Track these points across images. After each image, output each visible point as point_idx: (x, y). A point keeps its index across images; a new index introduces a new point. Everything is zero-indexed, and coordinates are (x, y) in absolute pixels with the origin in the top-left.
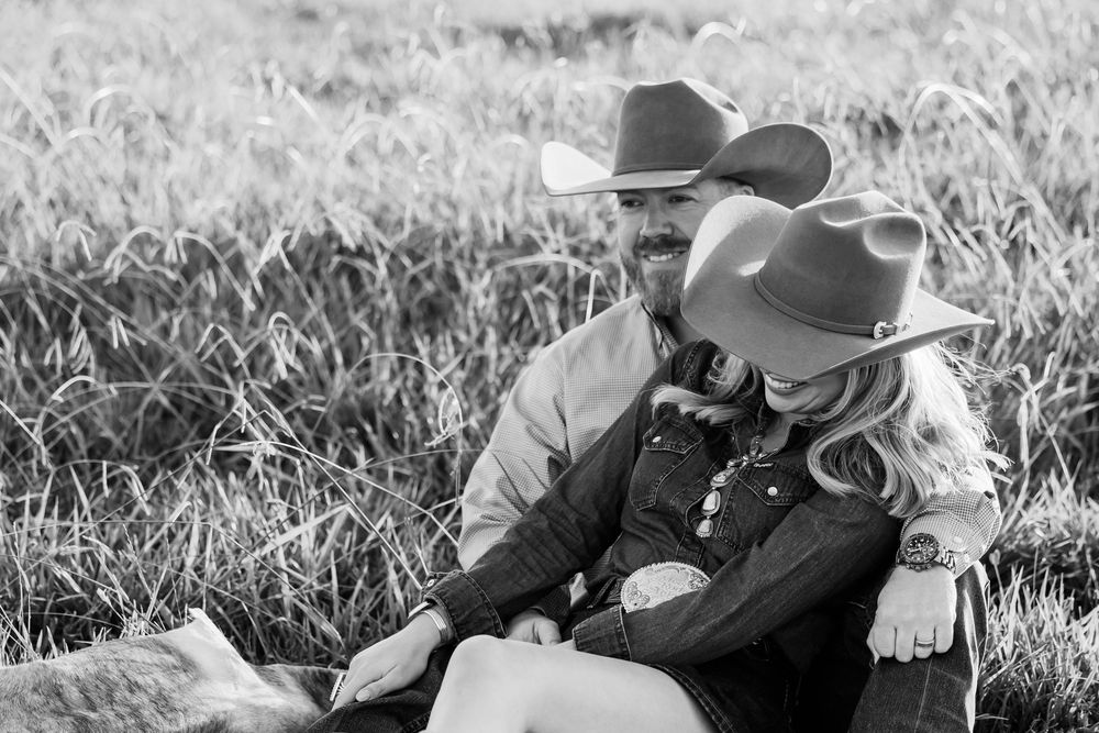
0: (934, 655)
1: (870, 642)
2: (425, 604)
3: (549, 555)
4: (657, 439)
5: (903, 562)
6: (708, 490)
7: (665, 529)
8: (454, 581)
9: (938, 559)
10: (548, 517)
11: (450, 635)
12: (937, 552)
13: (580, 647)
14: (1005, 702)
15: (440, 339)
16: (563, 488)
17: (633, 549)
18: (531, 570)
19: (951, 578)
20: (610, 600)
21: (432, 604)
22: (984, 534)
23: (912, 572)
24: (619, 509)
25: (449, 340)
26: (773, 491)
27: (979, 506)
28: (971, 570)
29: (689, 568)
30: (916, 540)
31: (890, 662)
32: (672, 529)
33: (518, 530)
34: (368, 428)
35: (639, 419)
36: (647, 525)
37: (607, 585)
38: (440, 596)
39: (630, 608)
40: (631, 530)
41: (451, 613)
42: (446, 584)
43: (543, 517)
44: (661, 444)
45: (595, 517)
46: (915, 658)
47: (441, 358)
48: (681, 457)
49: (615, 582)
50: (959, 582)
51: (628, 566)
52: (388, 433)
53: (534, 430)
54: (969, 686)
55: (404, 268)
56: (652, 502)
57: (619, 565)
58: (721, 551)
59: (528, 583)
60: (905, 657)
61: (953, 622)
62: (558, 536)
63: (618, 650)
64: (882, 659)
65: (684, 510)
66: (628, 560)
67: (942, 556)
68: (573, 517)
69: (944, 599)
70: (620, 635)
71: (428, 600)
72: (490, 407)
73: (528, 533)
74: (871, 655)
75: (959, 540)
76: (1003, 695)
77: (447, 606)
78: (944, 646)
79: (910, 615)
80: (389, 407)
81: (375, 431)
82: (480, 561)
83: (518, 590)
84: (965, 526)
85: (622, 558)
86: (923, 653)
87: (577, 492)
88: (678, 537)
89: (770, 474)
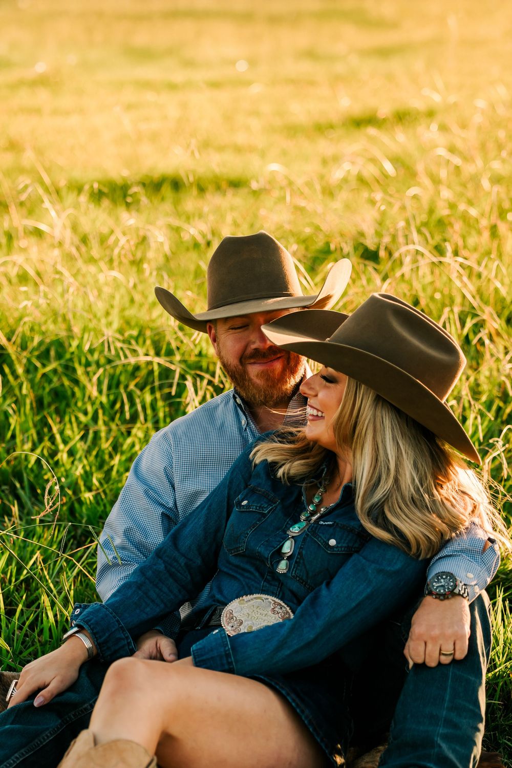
0: (454, 661)
1: (406, 652)
2: (76, 629)
3: (165, 589)
4: (245, 503)
5: (431, 593)
6: (285, 538)
7: (252, 569)
8: (97, 611)
9: (456, 591)
10: (164, 562)
11: (95, 652)
12: (455, 586)
13: (198, 664)
14: (498, 689)
15: (67, 418)
16: (174, 539)
17: (228, 585)
18: (153, 601)
19: (466, 604)
20: (213, 623)
21: (81, 629)
22: (489, 570)
23: (437, 601)
24: (216, 554)
25: (73, 419)
26: (333, 542)
27: (484, 550)
28: (480, 598)
29: (271, 598)
30: (439, 576)
31: (421, 667)
32: (257, 569)
33: (141, 571)
34: (18, 485)
35: (230, 489)
36: (237, 567)
37: (210, 612)
38: (87, 622)
39: (230, 631)
40: (225, 570)
41: (95, 636)
42: (90, 613)
43: (160, 561)
44: (248, 506)
45: (199, 561)
46: (440, 664)
47: (68, 432)
48: (264, 515)
49: (215, 610)
50: (472, 607)
51: (225, 598)
52: (33, 489)
53: (150, 493)
54: (480, 684)
55: (36, 368)
56: (243, 548)
57: (218, 596)
58: (295, 586)
59: (151, 611)
60: (432, 663)
61: (468, 636)
62: (172, 575)
63: (227, 667)
64: (416, 665)
65: (267, 554)
66: (225, 592)
67: (460, 588)
68: (182, 561)
69: (461, 620)
70: (228, 656)
71: (77, 626)
72: (106, 468)
73: (149, 573)
74: (407, 662)
75: (471, 575)
76: (497, 684)
77: (92, 629)
78: (461, 654)
79: (436, 632)
80: (32, 470)
81: (23, 487)
82: (114, 595)
83: (144, 617)
84: (475, 565)
85: (220, 591)
86: (446, 660)
87: (186, 542)
88: (262, 575)
89: (331, 530)
